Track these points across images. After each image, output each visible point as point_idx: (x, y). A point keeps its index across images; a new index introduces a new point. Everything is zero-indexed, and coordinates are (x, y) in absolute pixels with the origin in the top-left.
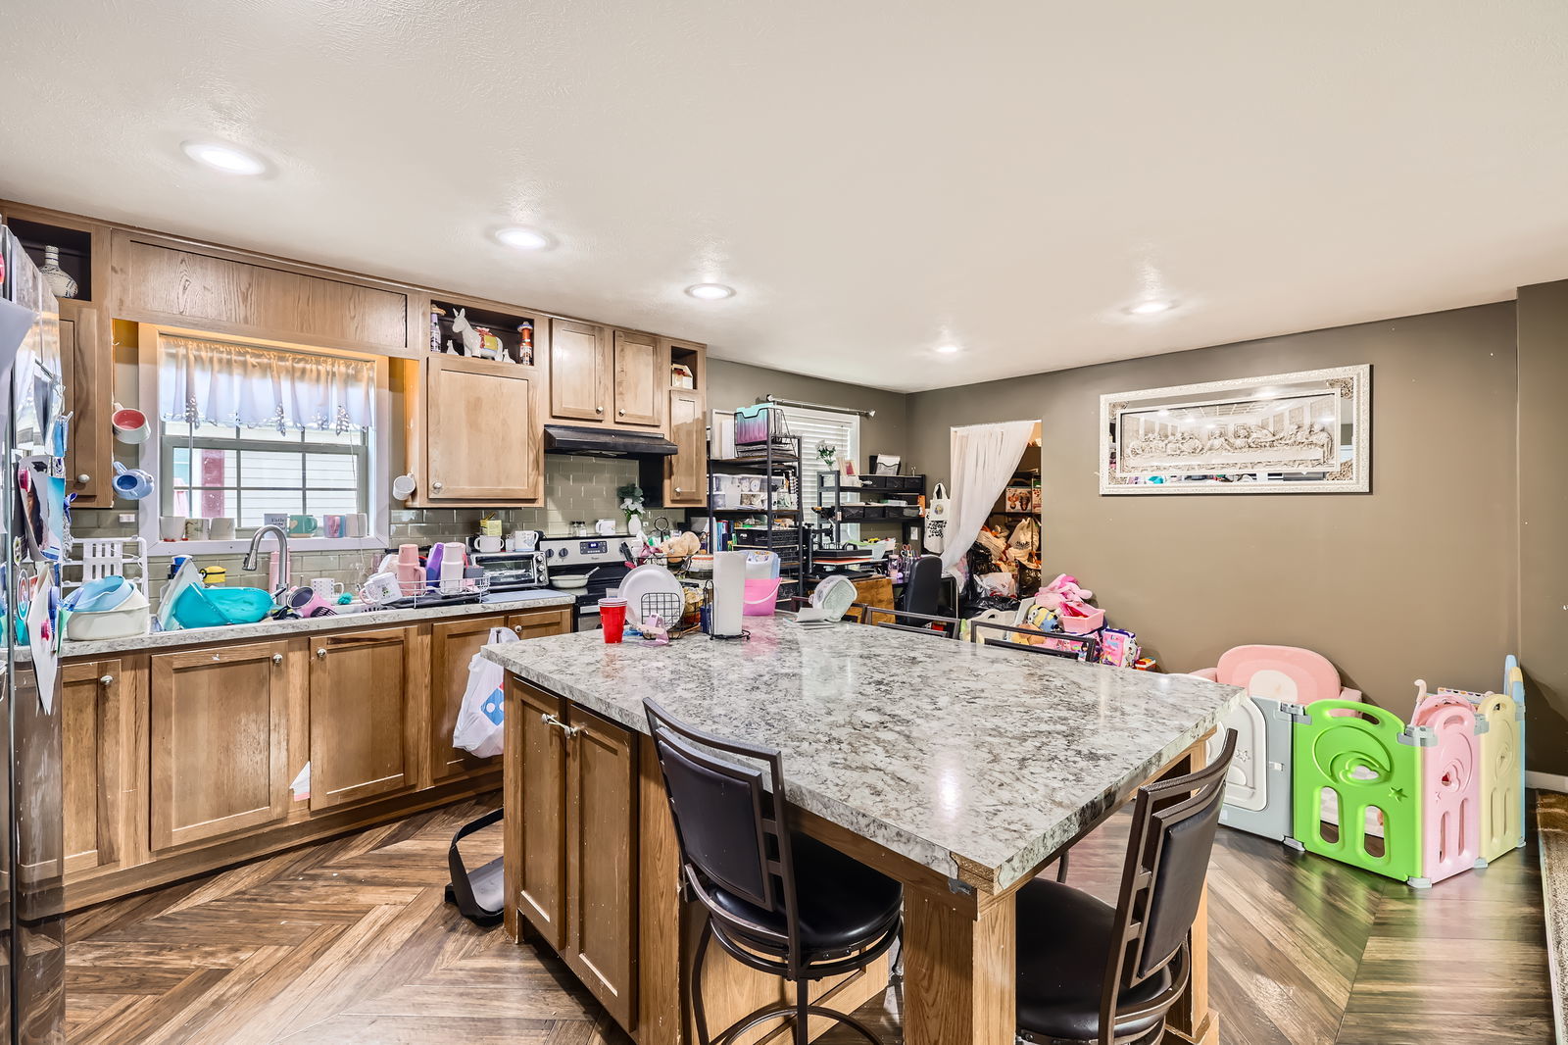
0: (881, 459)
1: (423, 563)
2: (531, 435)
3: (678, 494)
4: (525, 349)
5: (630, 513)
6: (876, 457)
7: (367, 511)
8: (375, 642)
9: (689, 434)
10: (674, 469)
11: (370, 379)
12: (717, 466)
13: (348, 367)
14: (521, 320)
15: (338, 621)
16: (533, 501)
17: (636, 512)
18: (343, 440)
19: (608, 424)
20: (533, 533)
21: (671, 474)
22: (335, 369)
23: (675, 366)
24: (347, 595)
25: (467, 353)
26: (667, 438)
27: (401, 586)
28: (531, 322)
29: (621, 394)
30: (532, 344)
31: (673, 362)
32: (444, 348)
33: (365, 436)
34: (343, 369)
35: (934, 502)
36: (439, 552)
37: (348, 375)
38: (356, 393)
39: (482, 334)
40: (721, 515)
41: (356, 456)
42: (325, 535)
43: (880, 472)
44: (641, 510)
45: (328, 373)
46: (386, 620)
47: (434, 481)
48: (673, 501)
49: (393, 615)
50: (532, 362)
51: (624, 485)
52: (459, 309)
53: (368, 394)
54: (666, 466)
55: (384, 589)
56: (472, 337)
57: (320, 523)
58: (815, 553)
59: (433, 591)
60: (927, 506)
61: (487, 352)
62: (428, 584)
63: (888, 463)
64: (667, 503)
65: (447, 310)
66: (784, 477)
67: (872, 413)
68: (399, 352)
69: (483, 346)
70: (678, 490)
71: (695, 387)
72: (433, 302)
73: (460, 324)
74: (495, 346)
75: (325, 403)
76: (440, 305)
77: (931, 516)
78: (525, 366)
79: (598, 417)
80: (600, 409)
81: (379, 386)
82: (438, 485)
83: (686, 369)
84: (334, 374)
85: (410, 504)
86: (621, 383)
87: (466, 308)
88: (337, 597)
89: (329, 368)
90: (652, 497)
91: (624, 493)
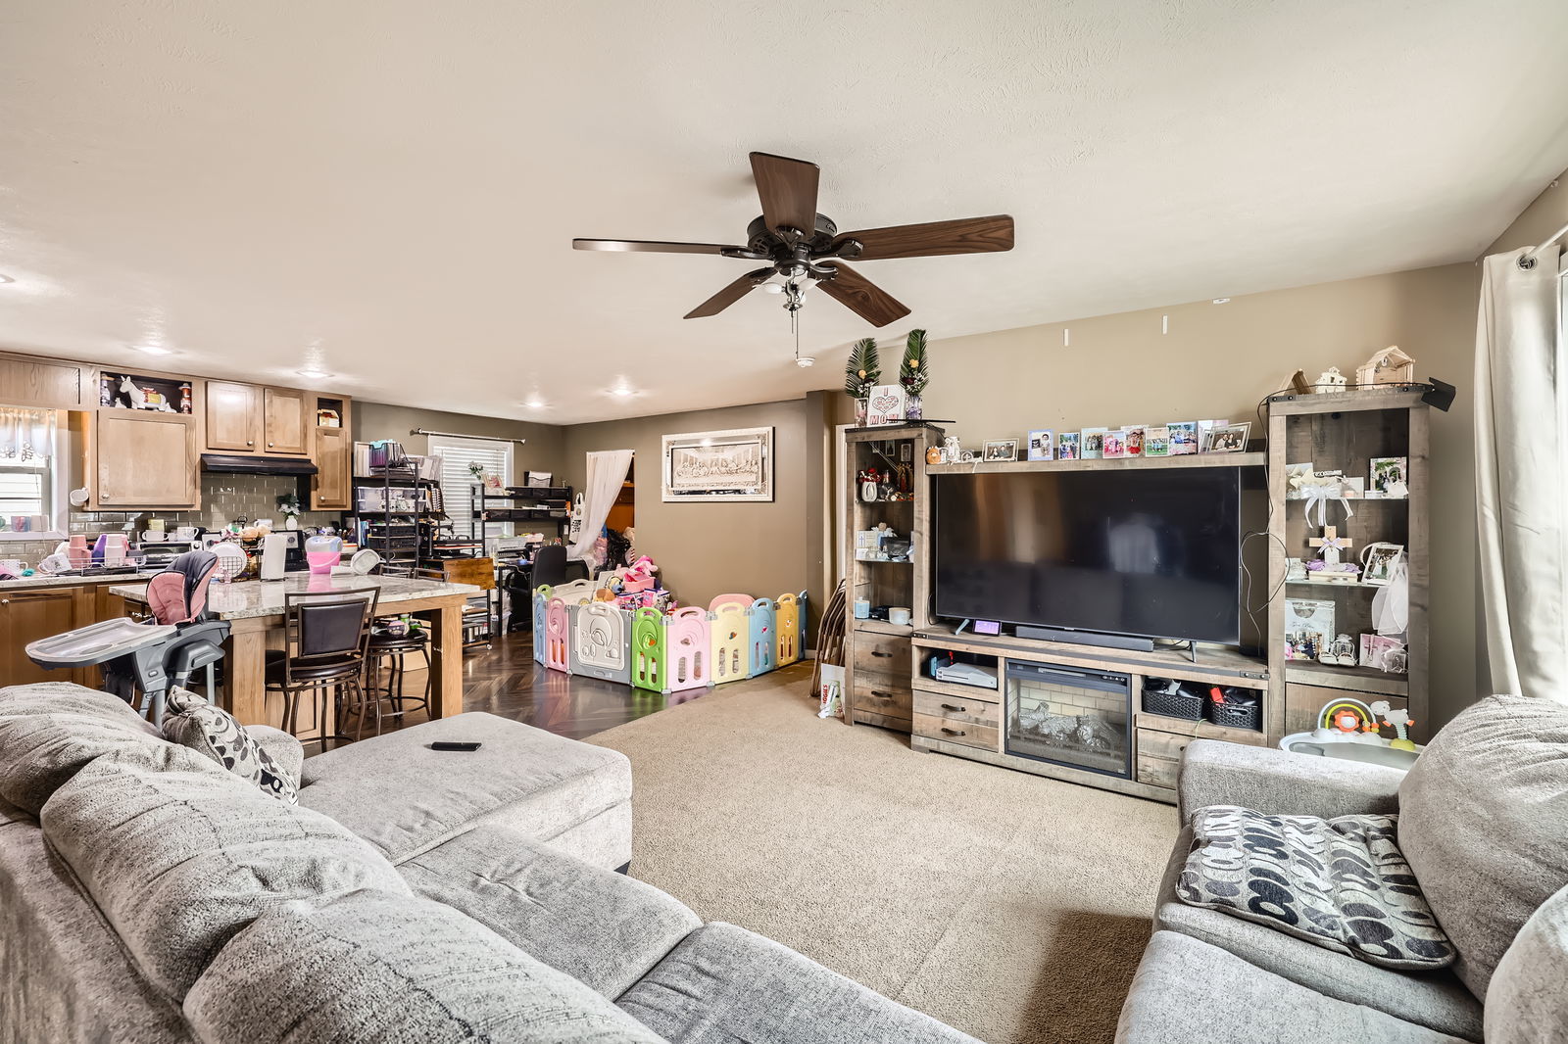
0: (532, 474)
1: (91, 548)
2: (188, 461)
3: (323, 501)
4: (185, 402)
5: (287, 516)
6: (528, 473)
7: (50, 514)
8: (48, 596)
9: (334, 459)
10: (320, 484)
11: (51, 423)
12: (358, 481)
13: (32, 414)
14: (181, 383)
15: (19, 583)
16: (191, 506)
17: (292, 513)
18: (28, 464)
19: (259, 453)
20: (193, 529)
21: (317, 487)
22: (21, 416)
23: (321, 411)
24: (31, 570)
25: (134, 406)
26: (314, 462)
27: (70, 561)
28: (190, 384)
29: (271, 432)
30: (190, 399)
31: (319, 408)
32: (112, 402)
33: (48, 462)
34: (28, 416)
35: (576, 506)
36: (104, 539)
37: (32, 420)
38: (39, 434)
39: (146, 392)
40: (364, 517)
41: (39, 476)
42: (13, 530)
43: (532, 484)
44: (296, 512)
45: (14, 419)
46: (57, 583)
47: (103, 493)
48: (319, 506)
49: (63, 579)
50: (190, 411)
51: (283, 495)
52: (126, 376)
53: (49, 432)
54: (313, 482)
55: (56, 563)
56: (138, 396)
57: (8, 522)
58: (434, 542)
59: (99, 566)
60: (572, 509)
61: (149, 405)
62: (93, 561)
63: (540, 479)
64: (314, 507)
65: (115, 379)
66: (426, 489)
67: (523, 441)
68: (76, 408)
69: (146, 401)
70: (323, 498)
71: (341, 425)
72: (102, 373)
73: (127, 386)
74: (160, 402)
75: (12, 439)
76: (109, 374)
77: (575, 517)
78: (185, 414)
79: (250, 448)
80: (250, 443)
81: (59, 427)
82: (106, 496)
83: (334, 413)
84: (20, 419)
85: (85, 509)
86: (270, 425)
87: (131, 376)
88: (22, 571)
89: (15, 415)
90: (304, 503)
91: (284, 499)
